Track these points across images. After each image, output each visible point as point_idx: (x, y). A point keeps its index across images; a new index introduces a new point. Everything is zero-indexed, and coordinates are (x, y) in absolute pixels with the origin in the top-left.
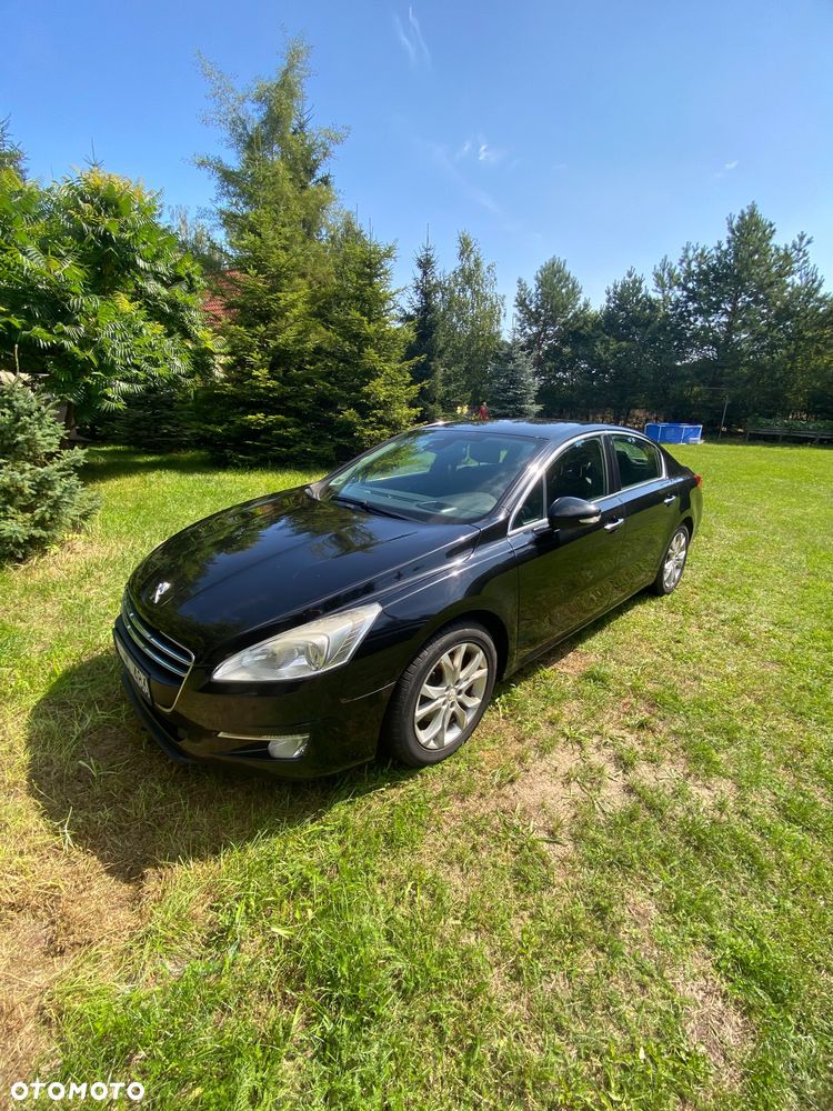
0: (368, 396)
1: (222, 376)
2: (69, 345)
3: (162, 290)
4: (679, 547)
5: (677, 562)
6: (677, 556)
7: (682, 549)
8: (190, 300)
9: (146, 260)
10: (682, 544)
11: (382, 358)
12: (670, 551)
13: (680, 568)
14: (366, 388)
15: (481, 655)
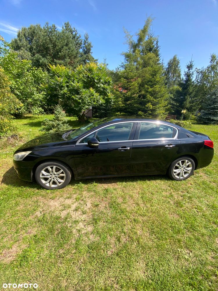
0: (147, 108)
1: (113, 104)
2: (77, 99)
3: (102, 86)
4: (186, 165)
5: (185, 171)
6: (184, 168)
7: (188, 166)
8: (108, 87)
9: (97, 80)
10: (187, 164)
11: (153, 97)
12: (177, 165)
13: (188, 173)
14: (146, 106)
15: (62, 171)
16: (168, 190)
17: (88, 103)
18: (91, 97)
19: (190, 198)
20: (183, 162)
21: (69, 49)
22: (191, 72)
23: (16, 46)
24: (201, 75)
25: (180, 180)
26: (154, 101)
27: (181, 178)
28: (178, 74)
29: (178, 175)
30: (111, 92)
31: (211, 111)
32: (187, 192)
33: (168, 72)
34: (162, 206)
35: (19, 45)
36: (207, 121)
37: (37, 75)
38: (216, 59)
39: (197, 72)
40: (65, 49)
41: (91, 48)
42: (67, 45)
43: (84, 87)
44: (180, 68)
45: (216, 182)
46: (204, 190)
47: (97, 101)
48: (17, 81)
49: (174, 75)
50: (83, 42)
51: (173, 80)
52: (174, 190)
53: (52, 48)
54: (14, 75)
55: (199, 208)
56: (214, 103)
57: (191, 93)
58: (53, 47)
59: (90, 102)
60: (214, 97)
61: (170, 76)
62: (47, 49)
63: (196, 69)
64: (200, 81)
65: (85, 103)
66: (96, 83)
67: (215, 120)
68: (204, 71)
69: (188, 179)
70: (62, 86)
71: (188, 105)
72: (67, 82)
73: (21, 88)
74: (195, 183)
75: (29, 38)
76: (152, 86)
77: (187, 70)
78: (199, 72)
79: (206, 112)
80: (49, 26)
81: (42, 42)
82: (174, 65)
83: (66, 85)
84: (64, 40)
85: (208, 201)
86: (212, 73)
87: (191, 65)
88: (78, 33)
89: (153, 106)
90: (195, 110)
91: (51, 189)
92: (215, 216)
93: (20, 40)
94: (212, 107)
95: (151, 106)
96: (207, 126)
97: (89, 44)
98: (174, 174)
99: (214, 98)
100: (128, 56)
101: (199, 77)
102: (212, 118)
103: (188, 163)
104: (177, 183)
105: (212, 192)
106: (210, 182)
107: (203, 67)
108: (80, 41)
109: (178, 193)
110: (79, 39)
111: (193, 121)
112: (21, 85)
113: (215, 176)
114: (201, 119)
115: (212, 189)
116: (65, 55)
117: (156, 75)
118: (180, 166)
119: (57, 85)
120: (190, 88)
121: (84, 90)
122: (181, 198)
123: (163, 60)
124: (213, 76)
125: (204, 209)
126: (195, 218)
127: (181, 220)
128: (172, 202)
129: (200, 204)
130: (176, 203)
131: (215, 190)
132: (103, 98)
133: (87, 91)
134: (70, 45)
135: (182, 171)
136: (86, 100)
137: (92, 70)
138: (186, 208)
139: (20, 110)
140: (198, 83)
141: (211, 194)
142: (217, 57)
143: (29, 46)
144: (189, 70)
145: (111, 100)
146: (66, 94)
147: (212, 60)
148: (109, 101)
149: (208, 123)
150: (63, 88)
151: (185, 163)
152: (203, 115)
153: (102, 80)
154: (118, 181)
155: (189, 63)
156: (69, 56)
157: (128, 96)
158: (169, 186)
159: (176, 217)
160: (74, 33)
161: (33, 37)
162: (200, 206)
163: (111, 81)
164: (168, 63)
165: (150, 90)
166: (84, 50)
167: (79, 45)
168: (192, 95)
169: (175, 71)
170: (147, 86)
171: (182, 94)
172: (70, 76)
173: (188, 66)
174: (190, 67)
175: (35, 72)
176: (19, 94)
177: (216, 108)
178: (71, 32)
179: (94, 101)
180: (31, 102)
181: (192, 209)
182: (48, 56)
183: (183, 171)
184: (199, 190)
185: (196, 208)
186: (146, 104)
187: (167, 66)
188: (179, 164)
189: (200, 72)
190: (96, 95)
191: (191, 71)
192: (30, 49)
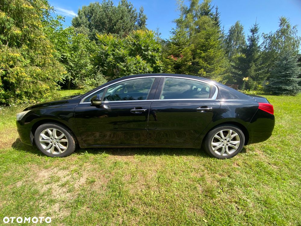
1: (162, 72)
2: (122, 67)
3: (150, 53)
4: (230, 137)
5: (230, 145)
6: (228, 141)
7: (234, 139)
8: (156, 55)
9: (144, 47)
10: (233, 136)
11: (206, 63)
12: (216, 136)
13: (235, 149)
14: (199, 73)
15: (63, 135)
16: (200, 170)
17: (134, 71)
18: (137, 64)
19: (231, 185)
20: (226, 133)
21: (124, 22)
22: (256, 37)
23: (77, 23)
24: (269, 40)
25: (223, 158)
26: (208, 67)
27: (224, 155)
28: (242, 41)
29: (220, 150)
30: (160, 59)
31: (282, 79)
32: (229, 176)
33: (230, 40)
34: (182, 193)
35: (80, 22)
36: (278, 91)
37: (90, 47)
38: (286, 22)
39: (264, 37)
40: (120, 23)
41: (146, 20)
42: (122, 18)
43: (130, 55)
44: (244, 34)
45: (278, 164)
46: (257, 176)
47: (144, 68)
48: (72, 53)
49: (236, 43)
50: (138, 15)
51: (235, 48)
52: (210, 172)
53: (108, 23)
54: (70, 48)
55: (241, 203)
56: (285, 69)
57: (257, 59)
58: (109, 21)
59: (135, 70)
60: (285, 62)
61: (233, 44)
62: (103, 24)
63: (263, 34)
64: (269, 47)
65: (130, 71)
66: (144, 50)
67: (287, 90)
68: (273, 36)
69: (235, 157)
70: (108, 55)
71: (253, 73)
72: (114, 51)
73: (76, 60)
74: (245, 163)
75: (89, 15)
76: (205, 51)
77: (250, 34)
78: (266, 37)
79: (276, 80)
80: (106, 2)
81: (99, 18)
82: (236, 32)
83: (111, 53)
84: (119, 14)
85: (259, 193)
86: (283, 38)
87: (255, 29)
88: (133, 7)
89: (207, 73)
90: (262, 79)
91: (52, 156)
92: (266, 219)
93: (81, 18)
94: (283, 75)
95: (205, 73)
96: (277, 97)
97: (144, 17)
98: (213, 149)
99: (285, 64)
100: (179, 22)
101: (267, 43)
102: (284, 87)
103: (233, 133)
104: (217, 161)
105: (269, 178)
106: (269, 164)
107: (271, 32)
108: (135, 15)
109: (214, 177)
110: (134, 13)
111: (260, 91)
112: (76, 57)
113: (278, 155)
114: (269, 89)
115: (270, 174)
116: (119, 29)
117: (209, 38)
118: (221, 138)
119: (103, 53)
120: (255, 53)
121: (130, 58)
122: (216, 184)
123: (223, 28)
124: (285, 41)
125: (251, 205)
126: (229, 219)
127: (206, 221)
128: (200, 189)
129: (244, 197)
130: (206, 191)
131: (274, 176)
132: (152, 67)
133: (134, 58)
134: (125, 18)
135: (225, 145)
136: (132, 67)
137: (139, 37)
138: (219, 201)
139: (74, 81)
140: (265, 50)
141: (267, 182)
142: (287, 19)
143: (88, 22)
144: (253, 34)
145: (160, 68)
146: (112, 62)
147: (281, 24)
148: (157, 69)
149: (279, 93)
150: (109, 56)
151: (228, 134)
152: (273, 84)
153: (149, 48)
154: (136, 154)
155: (253, 27)
156: (124, 29)
157: (179, 63)
158: (204, 165)
159: (199, 214)
160: (130, 7)
161: (92, 14)
162: (244, 200)
163: (160, 49)
164: (230, 30)
165: (203, 54)
166: (139, 23)
167: (134, 18)
168: (259, 62)
169: (238, 38)
170: (199, 51)
171: (246, 60)
172: (116, 45)
173: (252, 30)
174: (254, 31)
175: (89, 45)
176: (73, 66)
177: (288, 75)
178: (127, 6)
179: (140, 69)
180: (84, 73)
181: (229, 203)
182: (104, 30)
183: (227, 145)
184: (248, 174)
185: (236, 203)
186: (199, 71)
187: (229, 34)
188: (219, 135)
189: (268, 38)
190: (143, 63)
191: (256, 35)
192: (89, 26)
